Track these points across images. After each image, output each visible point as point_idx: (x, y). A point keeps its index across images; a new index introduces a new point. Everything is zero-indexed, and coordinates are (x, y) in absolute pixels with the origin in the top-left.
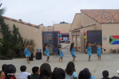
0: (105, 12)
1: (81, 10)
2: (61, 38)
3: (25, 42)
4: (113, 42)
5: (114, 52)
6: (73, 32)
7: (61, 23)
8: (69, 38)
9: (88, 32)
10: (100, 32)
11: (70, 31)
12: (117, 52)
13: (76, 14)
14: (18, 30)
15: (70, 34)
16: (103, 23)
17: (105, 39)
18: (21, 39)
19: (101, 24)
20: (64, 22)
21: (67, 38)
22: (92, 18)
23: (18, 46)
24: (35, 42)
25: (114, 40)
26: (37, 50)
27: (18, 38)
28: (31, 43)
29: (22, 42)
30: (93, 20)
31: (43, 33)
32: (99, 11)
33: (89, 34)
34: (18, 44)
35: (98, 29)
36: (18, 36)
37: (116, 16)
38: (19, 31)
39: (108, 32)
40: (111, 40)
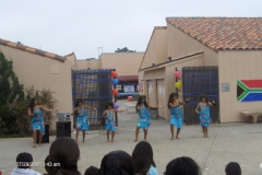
0: (227, 24)
1: (167, 19)
2: (119, 88)
3: (28, 97)
4: (245, 95)
5: (248, 120)
6: (148, 72)
7: (119, 51)
8: (138, 87)
9: (185, 71)
10: (215, 71)
11: (140, 70)
12: (255, 119)
13: (156, 28)
14: (11, 67)
15: (141, 77)
16: (221, 49)
17: (227, 89)
18: (19, 89)
19: (216, 51)
20: (125, 50)
21: (132, 88)
22: (195, 38)
23: (11, 106)
24: (55, 97)
25: (249, 91)
26: (60, 115)
27: (11, 86)
28: (46, 99)
29: (22, 95)
30: (197, 42)
31: (75, 75)
32: (211, 20)
33: (186, 75)
34: (11, 102)
35: (209, 64)
36: (11, 82)
37: (252, 33)
38: (14, 70)
39: (233, 70)
40: (240, 91)
